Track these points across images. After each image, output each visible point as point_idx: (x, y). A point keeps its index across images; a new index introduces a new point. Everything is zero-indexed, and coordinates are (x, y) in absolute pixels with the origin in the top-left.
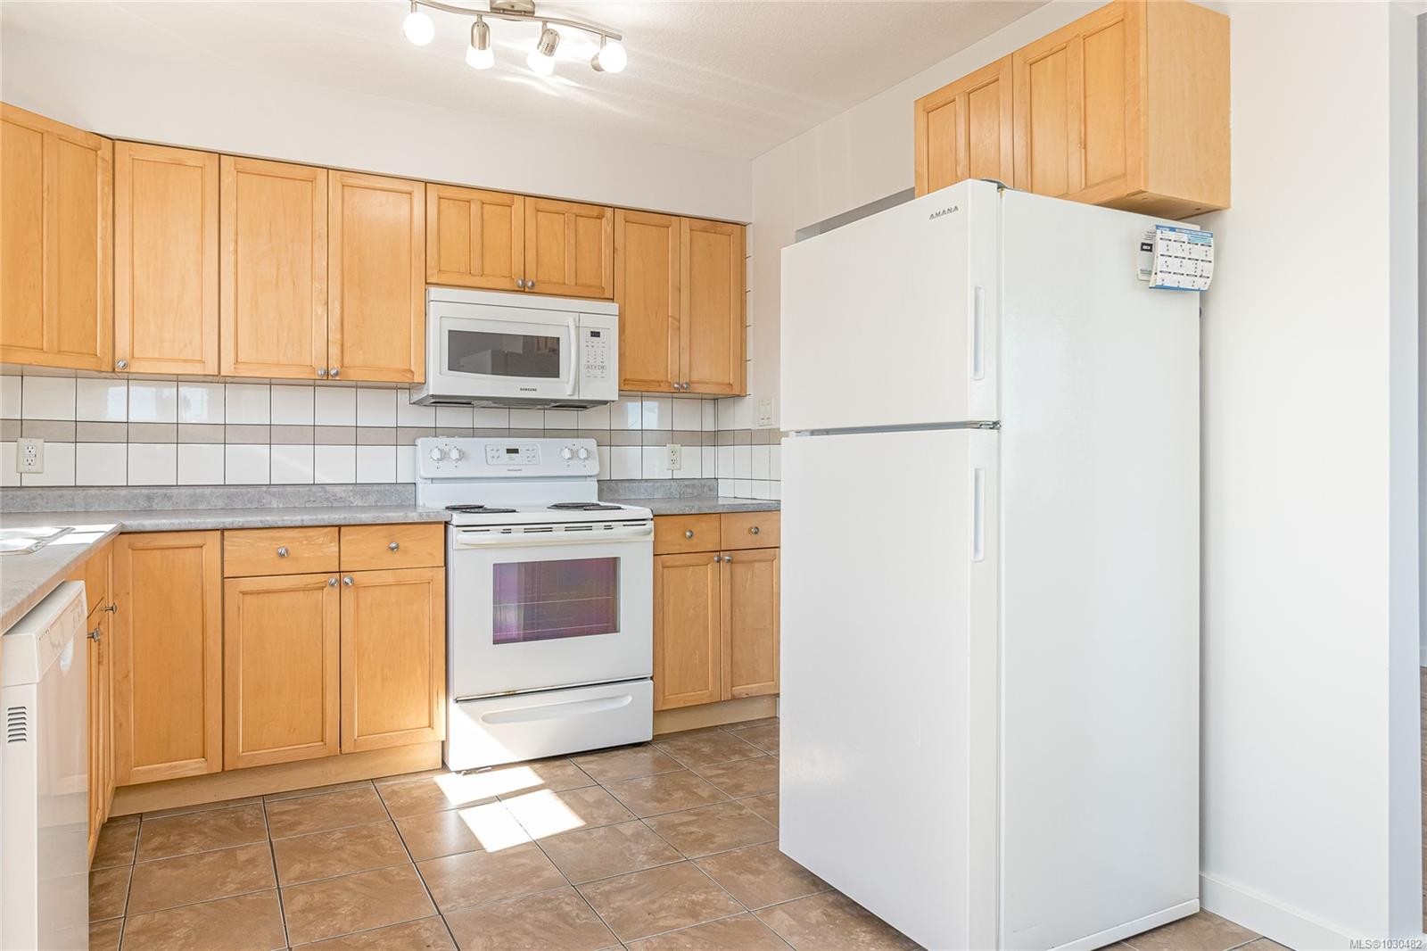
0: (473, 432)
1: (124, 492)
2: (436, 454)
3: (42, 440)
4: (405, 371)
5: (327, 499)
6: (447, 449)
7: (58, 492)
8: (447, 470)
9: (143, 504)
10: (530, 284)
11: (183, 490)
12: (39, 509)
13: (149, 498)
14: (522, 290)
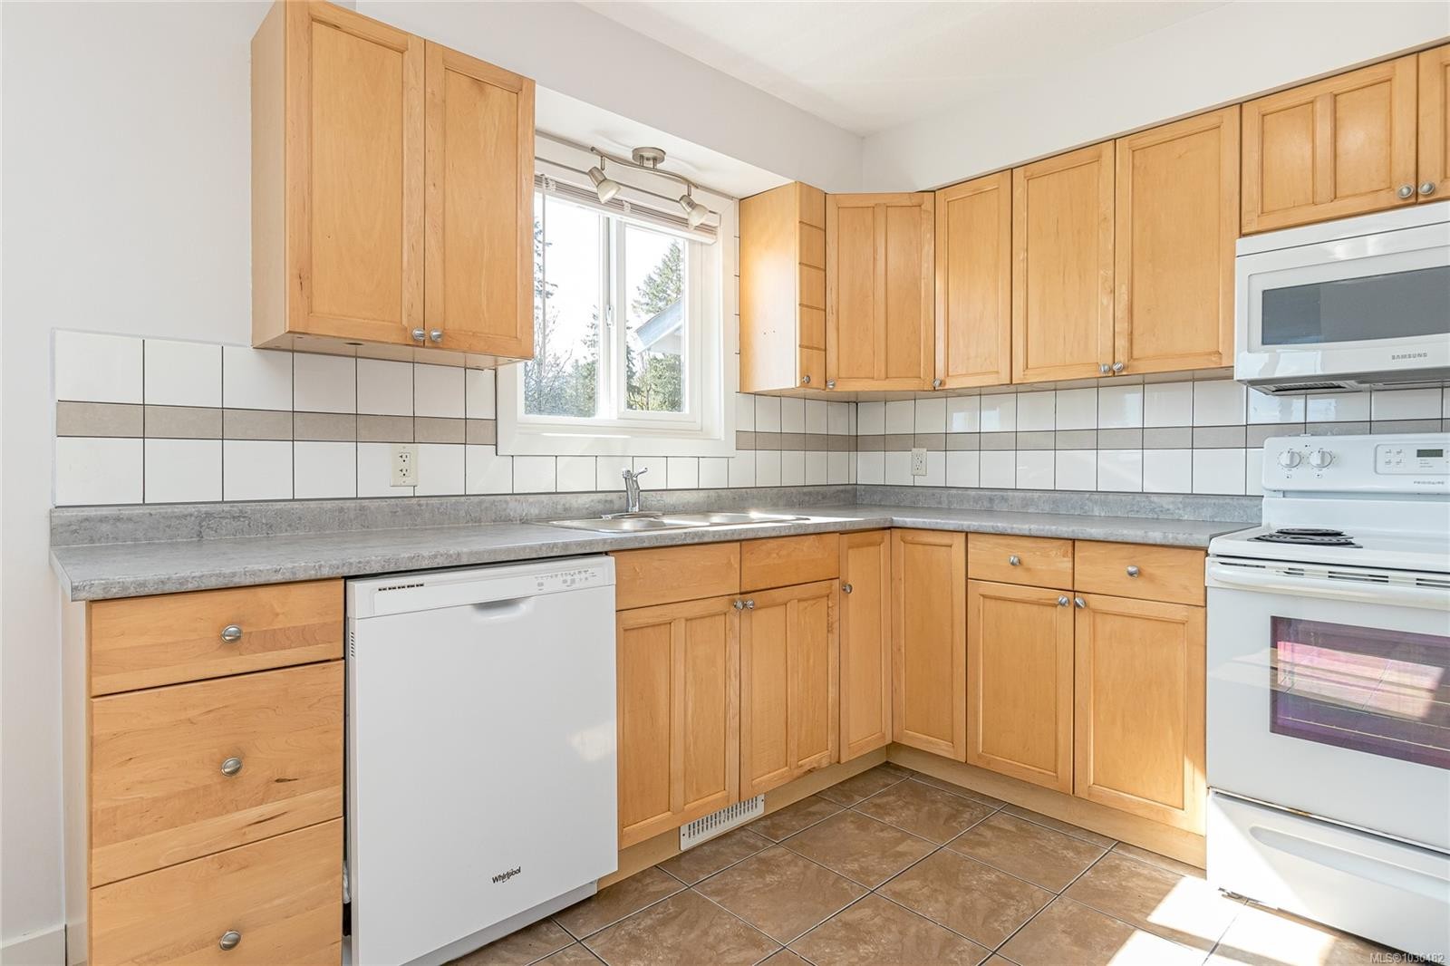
0: (1371, 426)
1: (973, 493)
2: (1285, 459)
3: (925, 450)
4: (1210, 354)
5: (1153, 510)
6: (1305, 451)
7: (931, 491)
8: (1305, 478)
9: (986, 504)
10: (1426, 187)
11: (1016, 494)
12: (920, 504)
13: (991, 500)
14: (1414, 199)
